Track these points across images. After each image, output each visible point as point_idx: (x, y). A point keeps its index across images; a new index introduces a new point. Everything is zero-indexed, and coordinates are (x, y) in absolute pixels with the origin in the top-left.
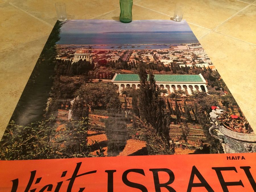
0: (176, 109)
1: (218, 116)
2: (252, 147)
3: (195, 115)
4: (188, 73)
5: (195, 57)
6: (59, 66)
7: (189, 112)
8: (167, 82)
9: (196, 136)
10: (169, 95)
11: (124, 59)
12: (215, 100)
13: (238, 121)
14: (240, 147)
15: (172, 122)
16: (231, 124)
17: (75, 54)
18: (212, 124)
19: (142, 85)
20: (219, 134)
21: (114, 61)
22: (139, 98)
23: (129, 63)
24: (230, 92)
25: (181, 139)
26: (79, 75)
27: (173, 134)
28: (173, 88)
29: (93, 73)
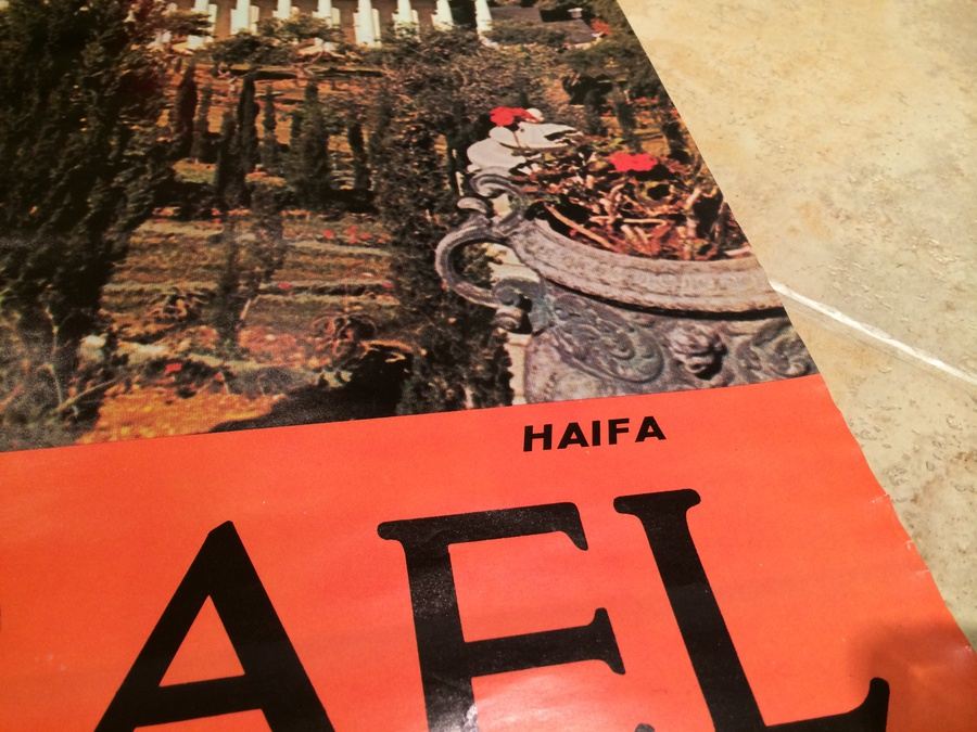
0: (229, 126)
1: (521, 166)
2: (724, 351)
3: (365, 156)
7: (324, 144)
9: (321, 291)
10: (209, 45)
12: (525, 71)
13: (654, 184)
14: (640, 351)
15: (164, 205)
16: (601, 206)
18: (466, 214)
20: (499, 273)
25: (193, 318)
27: (137, 287)
28: (255, 9)
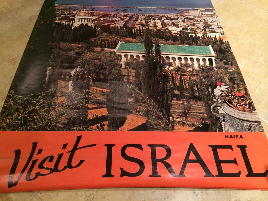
0: (179, 84)
1: (222, 94)
2: (251, 127)
3: (199, 91)
4: (197, 44)
5: (207, 25)
6: (58, 30)
7: (193, 88)
8: (174, 54)
9: (197, 113)
10: (174, 69)
11: (129, 25)
12: (221, 75)
13: (242, 98)
14: (240, 126)
15: (174, 98)
16: (234, 102)
17: (76, 17)
18: (215, 101)
19: (147, 56)
20: (220, 112)
21: (118, 27)
22: (143, 71)
23: (135, 30)
24: (238, 67)
25: (182, 116)
26: (80, 42)
27: (174, 110)
28: (179, 61)
29: (95, 40)
